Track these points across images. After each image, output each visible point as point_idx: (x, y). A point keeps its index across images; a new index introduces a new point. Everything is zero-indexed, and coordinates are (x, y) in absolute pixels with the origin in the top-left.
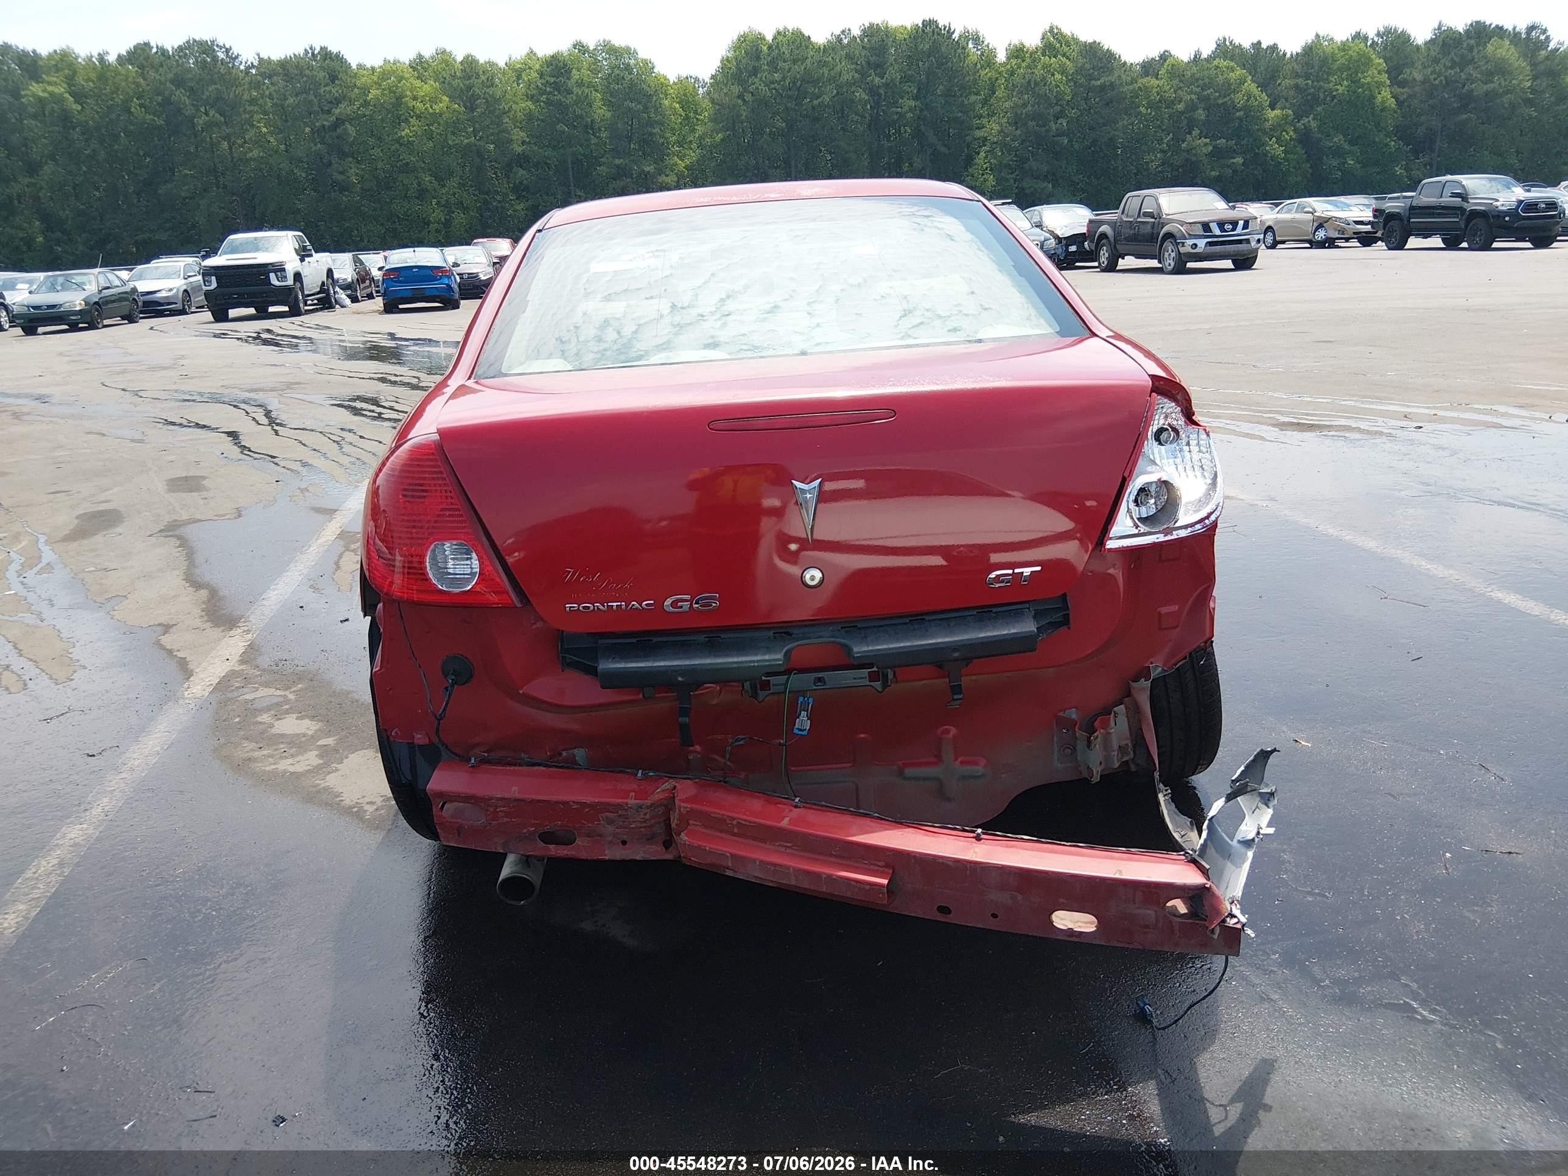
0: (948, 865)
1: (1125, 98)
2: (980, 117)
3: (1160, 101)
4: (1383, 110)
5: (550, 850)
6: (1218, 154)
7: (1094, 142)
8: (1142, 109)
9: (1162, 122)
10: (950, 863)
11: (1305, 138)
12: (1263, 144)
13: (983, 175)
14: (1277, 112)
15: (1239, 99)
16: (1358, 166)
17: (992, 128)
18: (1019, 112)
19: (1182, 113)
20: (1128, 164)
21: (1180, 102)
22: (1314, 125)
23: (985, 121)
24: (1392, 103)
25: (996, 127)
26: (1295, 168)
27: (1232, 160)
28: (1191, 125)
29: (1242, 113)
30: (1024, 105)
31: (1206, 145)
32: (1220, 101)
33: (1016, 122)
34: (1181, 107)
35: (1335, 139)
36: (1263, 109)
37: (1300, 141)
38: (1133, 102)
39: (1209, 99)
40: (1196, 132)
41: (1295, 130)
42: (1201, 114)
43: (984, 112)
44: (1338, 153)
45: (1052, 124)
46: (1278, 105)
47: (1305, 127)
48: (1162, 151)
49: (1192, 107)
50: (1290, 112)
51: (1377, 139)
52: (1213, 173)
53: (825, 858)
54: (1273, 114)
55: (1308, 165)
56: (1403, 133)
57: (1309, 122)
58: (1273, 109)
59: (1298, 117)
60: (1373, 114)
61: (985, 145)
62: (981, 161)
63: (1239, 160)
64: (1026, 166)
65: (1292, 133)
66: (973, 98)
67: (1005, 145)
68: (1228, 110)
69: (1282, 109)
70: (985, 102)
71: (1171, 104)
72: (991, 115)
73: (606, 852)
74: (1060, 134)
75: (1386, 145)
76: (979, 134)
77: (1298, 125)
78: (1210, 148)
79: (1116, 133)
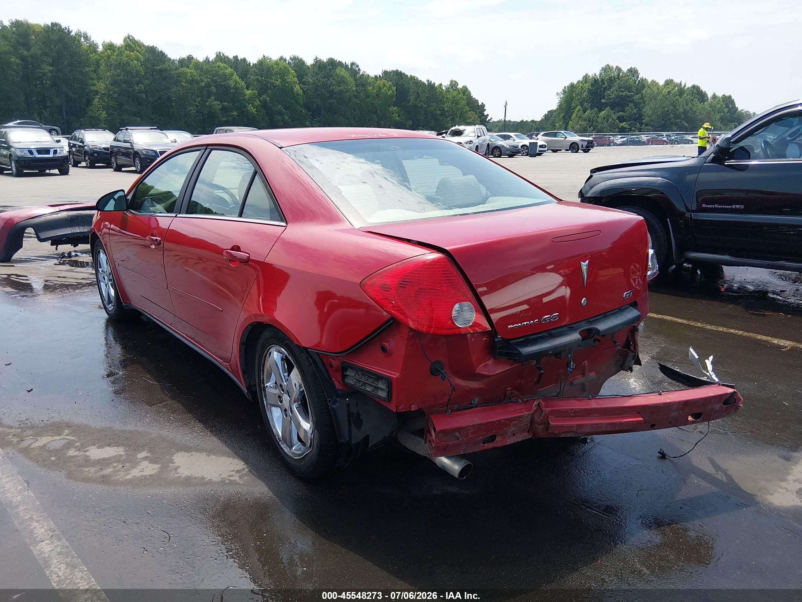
0: (661, 406)
1: (174, 77)
2: (92, 79)
3: (192, 81)
4: (298, 94)
5: (485, 447)
6: (224, 109)
7: (160, 98)
8: (183, 83)
9: (194, 91)
10: (661, 405)
11: (264, 105)
12: (246, 107)
13: (98, 111)
14: (250, 91)
15: (231, 83)
16: (290, 120)
17: (101, 86)
18: (116, 79)
19: (204, 87)
20: (180, 111)
21: (202, 82)
22: (268, 99)
23: (95, 82)
24: (301, 92)
25: (103, 86)
26: (262, 119)
27: (232, 113)
28: (209, 95)
29: (234, 90)
30: (118, 75)
31: (218, 105)
32: (222, 84)
33: (115, 83)
34: (203, 84)
35: (279, 107)
36: (243, 90)
37: (262, 107)
38: (177, 79)
39: (216, 82)
40: (213, 98)
41: (260, 101)
42: (213, 89)
43: (94, 76)
44: (281, 114)
45: (136, 87)
46: (250, 88)
47: (264, 100)
48: (197, 106)
49: (208, 85)
50: (256, 92)
51: (297, 108)
52: (224, 119)
53: (613, 416)
54: (248, 92)
55: (268, 118)
56: (307, 106)
57: (266, 97)
58: (248, 90)
59: (260, 95)
60: (294, 97)
61: (98, 95)
62: (97, 103)
63: (235, 113)
64: (124, 108)
65: (258, 102)
66: (87, 69)
67: (110, 96)
68: (227, 88)
69: (252, 90)
70: (95, 71)
71: (197, 82)
72: (99, 78)
73: (508, 441)
74: (141, 92)
75: (301, 111)
76: (93, 88)
77: (261, 98)
78: (221, 106)
79: (171, 94)
